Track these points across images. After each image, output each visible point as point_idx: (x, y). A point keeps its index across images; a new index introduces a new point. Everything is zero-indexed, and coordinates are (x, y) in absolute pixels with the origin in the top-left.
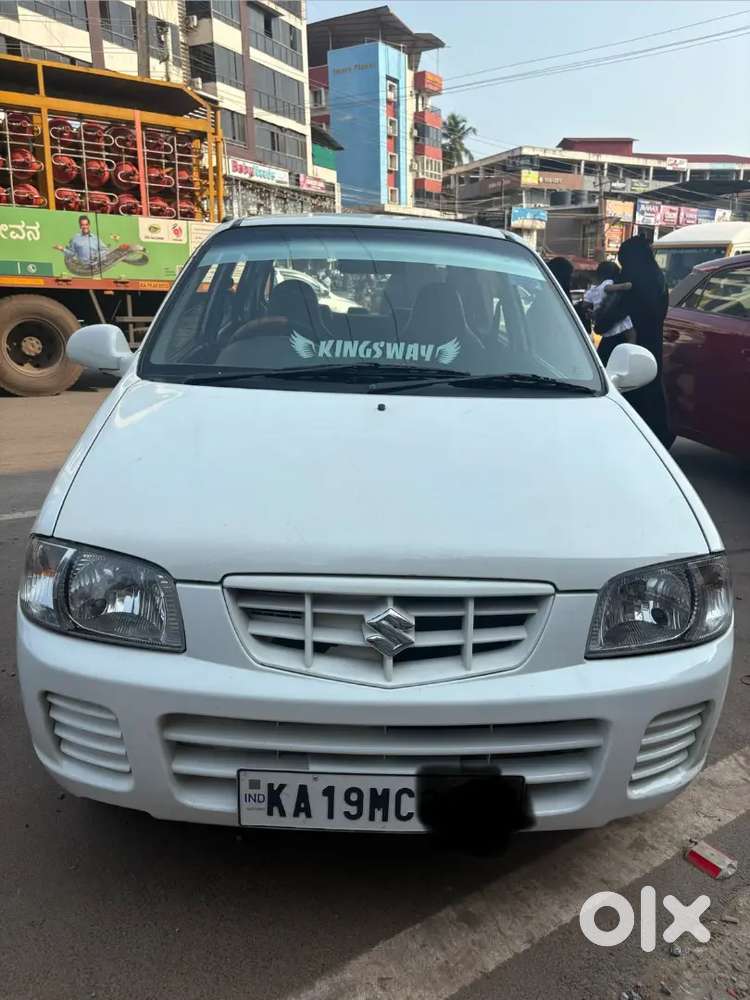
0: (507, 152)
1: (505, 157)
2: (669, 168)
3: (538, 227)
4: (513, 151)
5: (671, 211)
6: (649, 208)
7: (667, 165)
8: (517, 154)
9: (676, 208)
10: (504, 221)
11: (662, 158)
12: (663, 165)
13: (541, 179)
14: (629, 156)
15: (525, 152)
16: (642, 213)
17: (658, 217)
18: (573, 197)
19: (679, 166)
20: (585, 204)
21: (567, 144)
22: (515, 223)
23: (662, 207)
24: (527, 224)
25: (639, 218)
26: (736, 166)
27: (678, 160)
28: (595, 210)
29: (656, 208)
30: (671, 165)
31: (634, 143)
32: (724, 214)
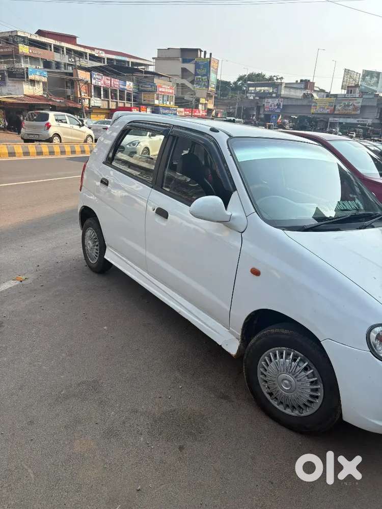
0: (8, 32)
1: (7, 35)
2: (97, 55)
3: (43, 80)
4: (12, 32)
5: (107, 79)
6: (97, 76)
7: (95, 53)
8: (14, 34)
9: (109, 78)
10: (24, 75)
11: (93, 49)
12: (93, 53)
13: (31, 51)
14: (75, 45)
15: (19, 34)
16: (95, 79)
17: (102, 82)
18: (56, 65)
19: (101, 55)
20: (63, 70)
21: (40, 33)
22: (31, 77)
23: (103, 77)
24: (37, 78)
25: (94, 81)
26: (127, 59)
27: (100, 51)
28: (71, 74)
29: (100, 77)
30: (97, 54)
31: (77, 38)
32: (130, 84)
